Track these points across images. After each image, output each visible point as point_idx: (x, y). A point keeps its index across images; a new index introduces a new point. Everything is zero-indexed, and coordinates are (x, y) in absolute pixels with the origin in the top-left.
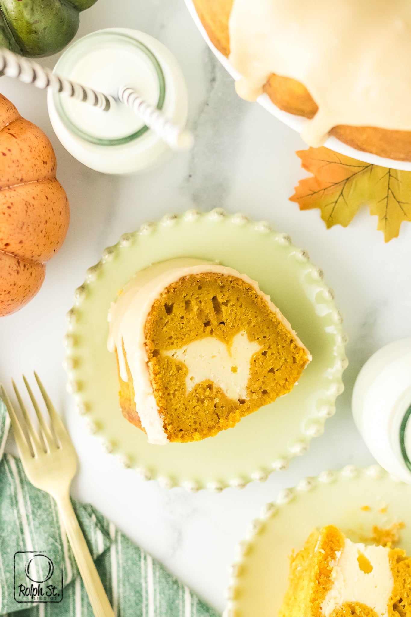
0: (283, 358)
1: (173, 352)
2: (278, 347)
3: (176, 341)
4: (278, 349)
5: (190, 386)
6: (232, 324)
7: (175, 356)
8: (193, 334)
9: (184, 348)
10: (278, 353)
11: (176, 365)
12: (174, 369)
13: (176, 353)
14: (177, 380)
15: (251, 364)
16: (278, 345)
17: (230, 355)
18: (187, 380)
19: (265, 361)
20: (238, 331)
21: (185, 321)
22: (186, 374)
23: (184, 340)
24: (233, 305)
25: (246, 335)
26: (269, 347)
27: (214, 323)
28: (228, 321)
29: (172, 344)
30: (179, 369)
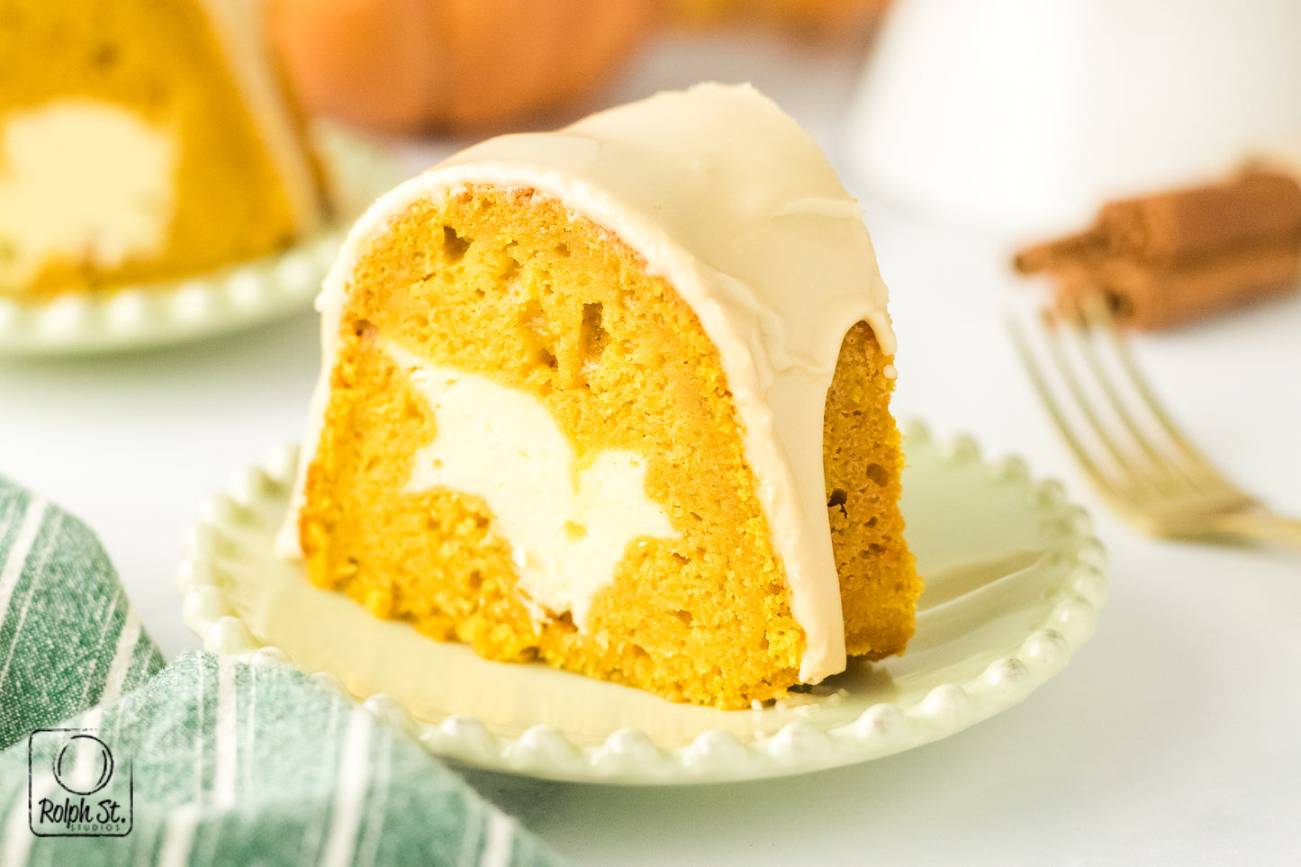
0: (729, 611)
1: (415, 360)
2: (727, 572)
3: (433, 340)
4: (725, 578)
5: (422, 478)
6: (609, 412)
7: (415, 376)
8: (487, 354)
9: (452, 373)
10: (721, 588)
11: (408, 398)
12: (399, 403)
13: (421, 368)
14: (393, 435)
15: (628, 557)
16: (728, 564)
17: (577, 489)
18: (423, 457)
19: (671, 579)
20: (625, 443)
21: (481, 307)
22: (426, 439)
23: (459, 354)
24: (639, 367)
25: (641, 471)
26: (701, 551)
27: (564, 372)
28: (604, 397)
29: (424, 339)
30: (413, 411)
